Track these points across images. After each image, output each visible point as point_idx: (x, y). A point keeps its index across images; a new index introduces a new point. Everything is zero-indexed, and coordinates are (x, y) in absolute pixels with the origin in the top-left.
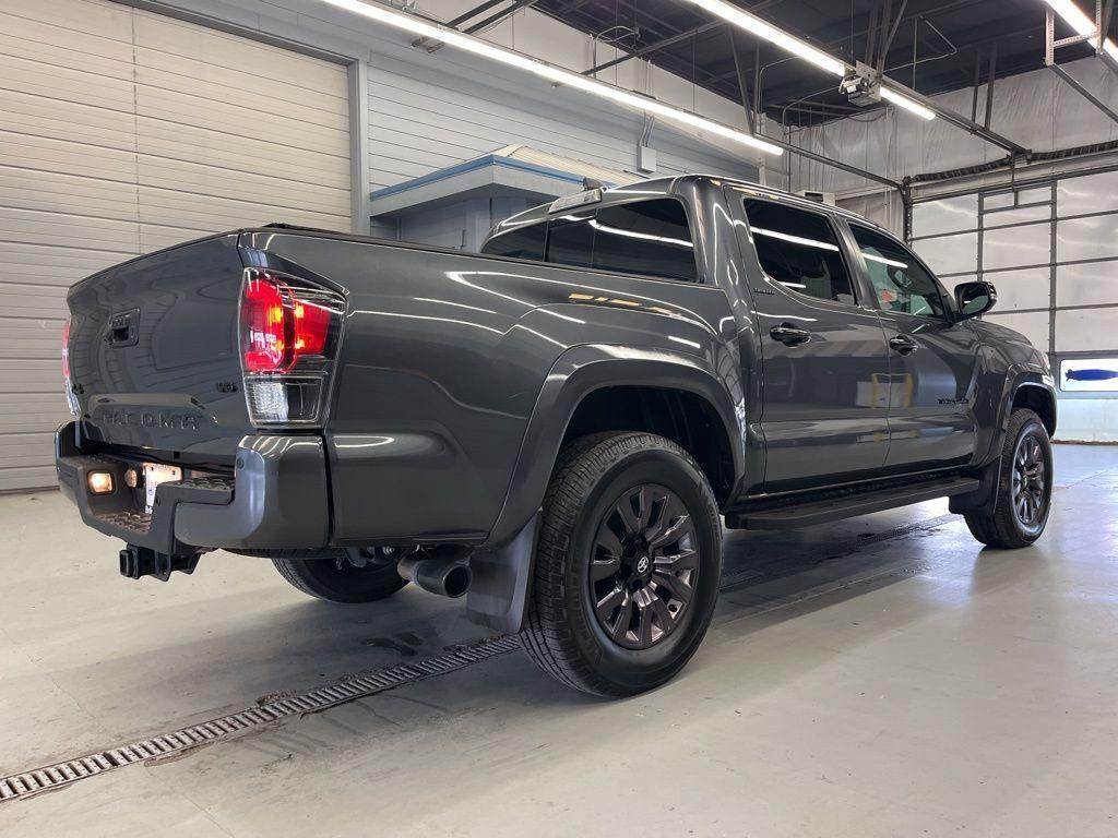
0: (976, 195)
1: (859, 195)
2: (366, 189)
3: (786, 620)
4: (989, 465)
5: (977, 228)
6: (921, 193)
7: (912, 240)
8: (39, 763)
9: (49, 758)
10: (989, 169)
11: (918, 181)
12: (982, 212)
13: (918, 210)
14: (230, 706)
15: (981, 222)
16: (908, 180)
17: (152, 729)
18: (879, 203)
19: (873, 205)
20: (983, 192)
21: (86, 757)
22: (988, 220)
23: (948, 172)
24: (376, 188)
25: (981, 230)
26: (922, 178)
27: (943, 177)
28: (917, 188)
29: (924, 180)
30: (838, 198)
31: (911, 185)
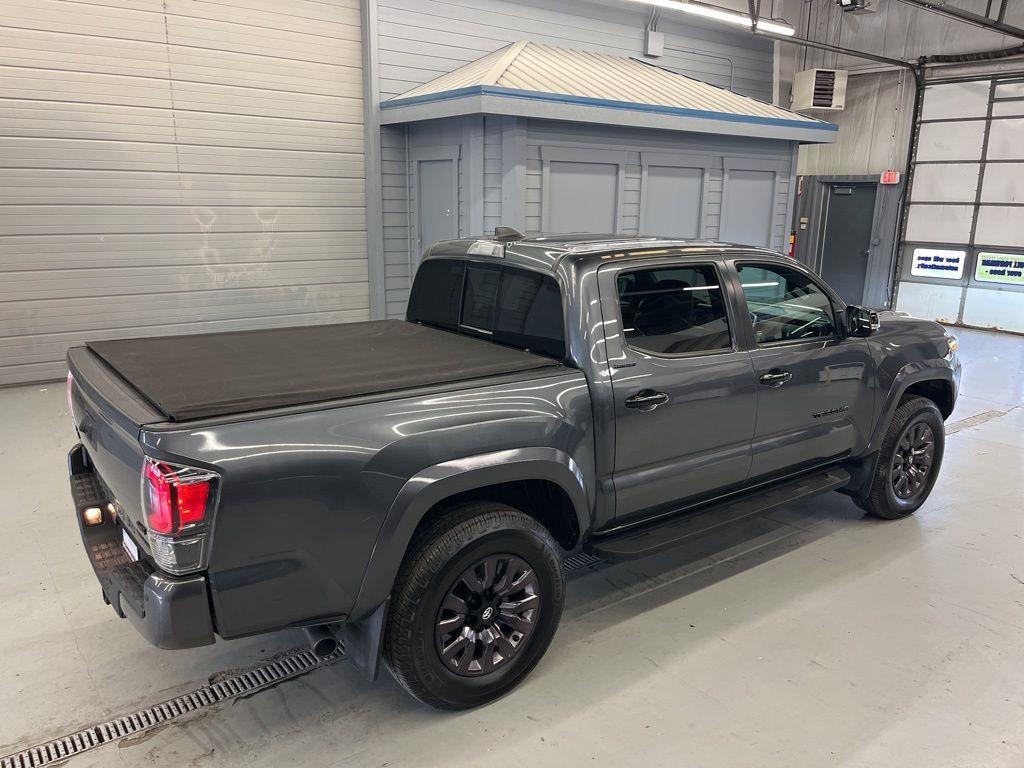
0: (989, 82)
1: (874, 71)
2: (377, 99)
3: (637, 613)
4: (869, 456)
5: (985, 116)
6: (937, 74)
7: (921, 122)
8: (52, 735)
9: (59, 730)
10: (1004, 56)
11: (933, 62)
12: (992, 100)
13: (931, 93)
14: (189, 683)
15: (990, 110)
16: (923, 60)
17: (132, 704)
18: (893, 80)
19: (887, 82)
20: (995, 79)
21: (83, 731)
22: (999, 109)
23: (963, 55)
24: (386, 98)
25: (989, 118)
26: (937, 59)
27: (959, 61)
28: (932, 68)
29: (938, 61)
30: (851, 73)
31: (927, 65)
